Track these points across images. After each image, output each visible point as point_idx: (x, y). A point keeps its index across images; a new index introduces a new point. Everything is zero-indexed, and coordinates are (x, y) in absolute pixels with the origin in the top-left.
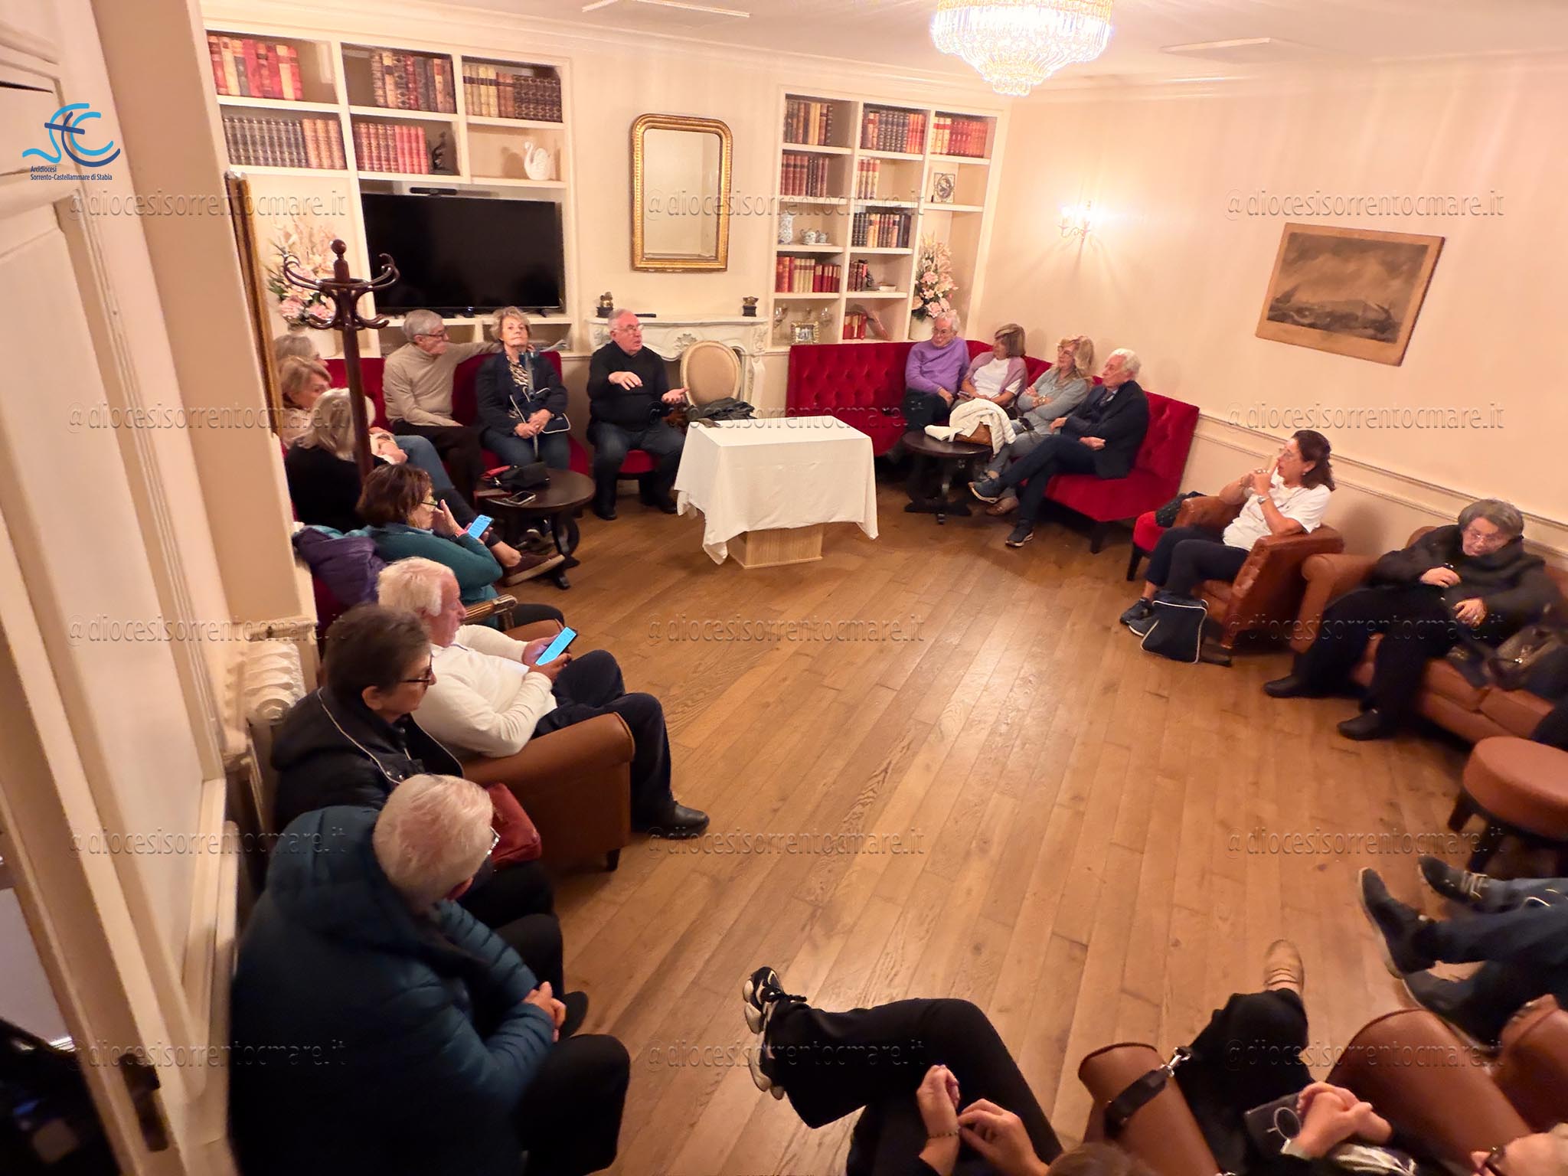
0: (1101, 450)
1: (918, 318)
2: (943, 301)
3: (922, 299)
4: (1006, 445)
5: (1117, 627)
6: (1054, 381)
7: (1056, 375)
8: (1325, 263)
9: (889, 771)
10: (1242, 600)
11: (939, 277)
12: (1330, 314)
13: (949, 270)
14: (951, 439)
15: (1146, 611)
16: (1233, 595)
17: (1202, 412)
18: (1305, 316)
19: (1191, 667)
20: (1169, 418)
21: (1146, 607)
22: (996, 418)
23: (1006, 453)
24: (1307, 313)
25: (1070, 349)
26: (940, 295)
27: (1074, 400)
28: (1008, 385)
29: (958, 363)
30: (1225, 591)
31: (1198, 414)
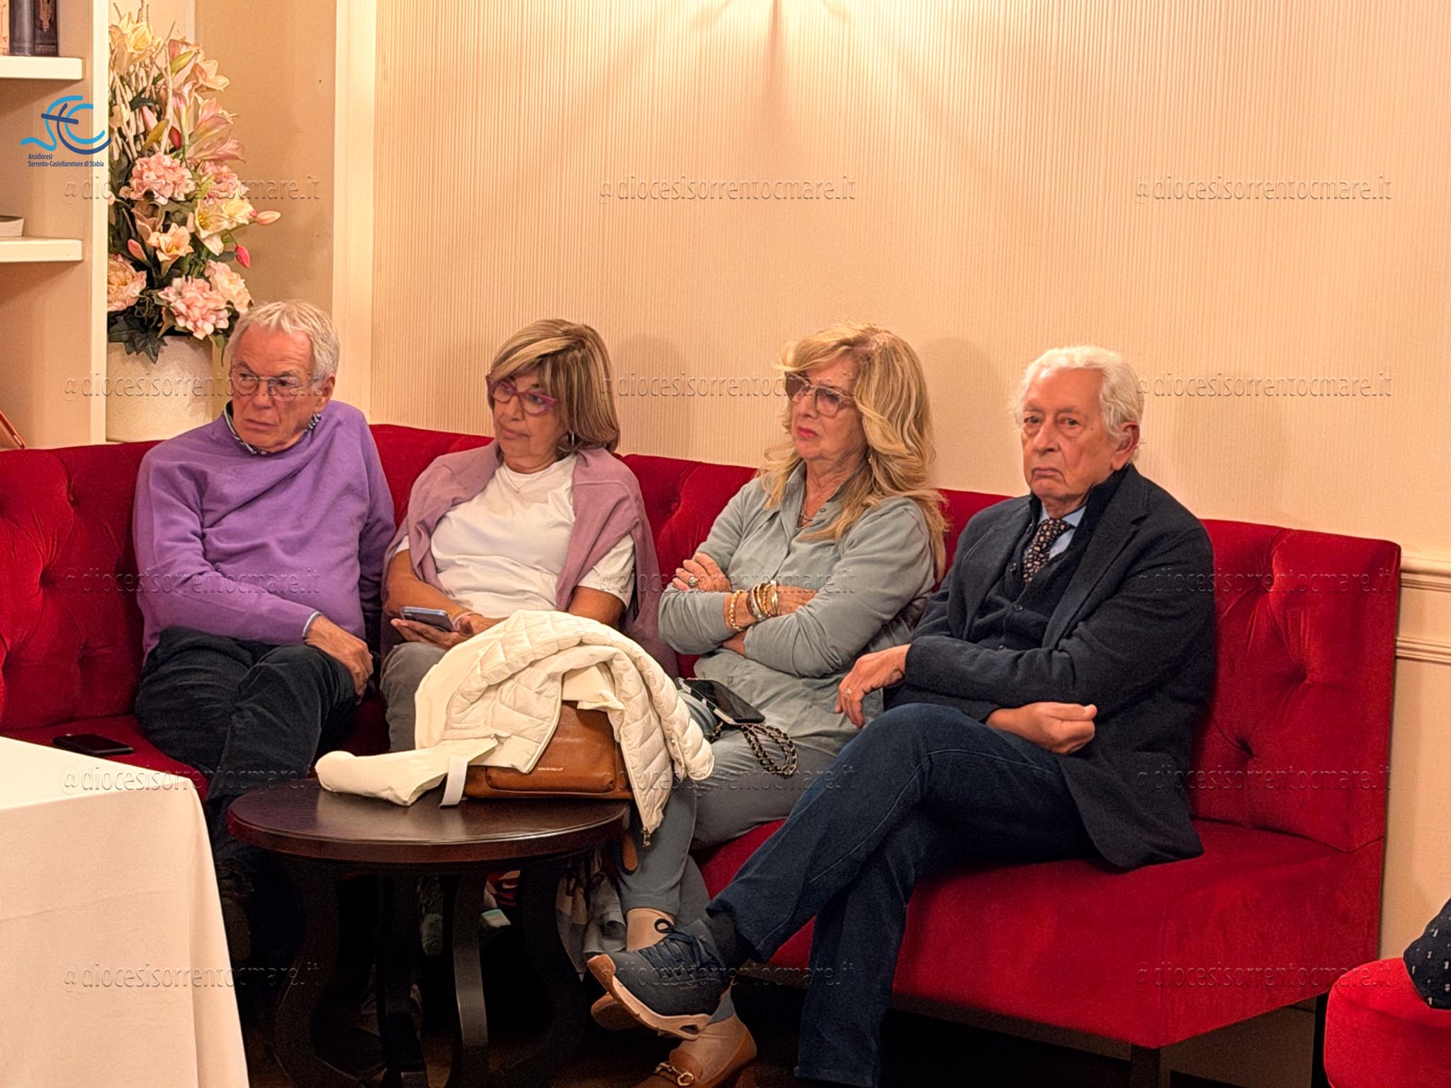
0: (1088, 748)
1: (132, 346)
6: (788, 519)
11: (196, 177)
13: (230, 147)
14: (454, 793)
20: (1289, 600)
27: (893, 579)
28: (583, 574)
31: (1399, 570)
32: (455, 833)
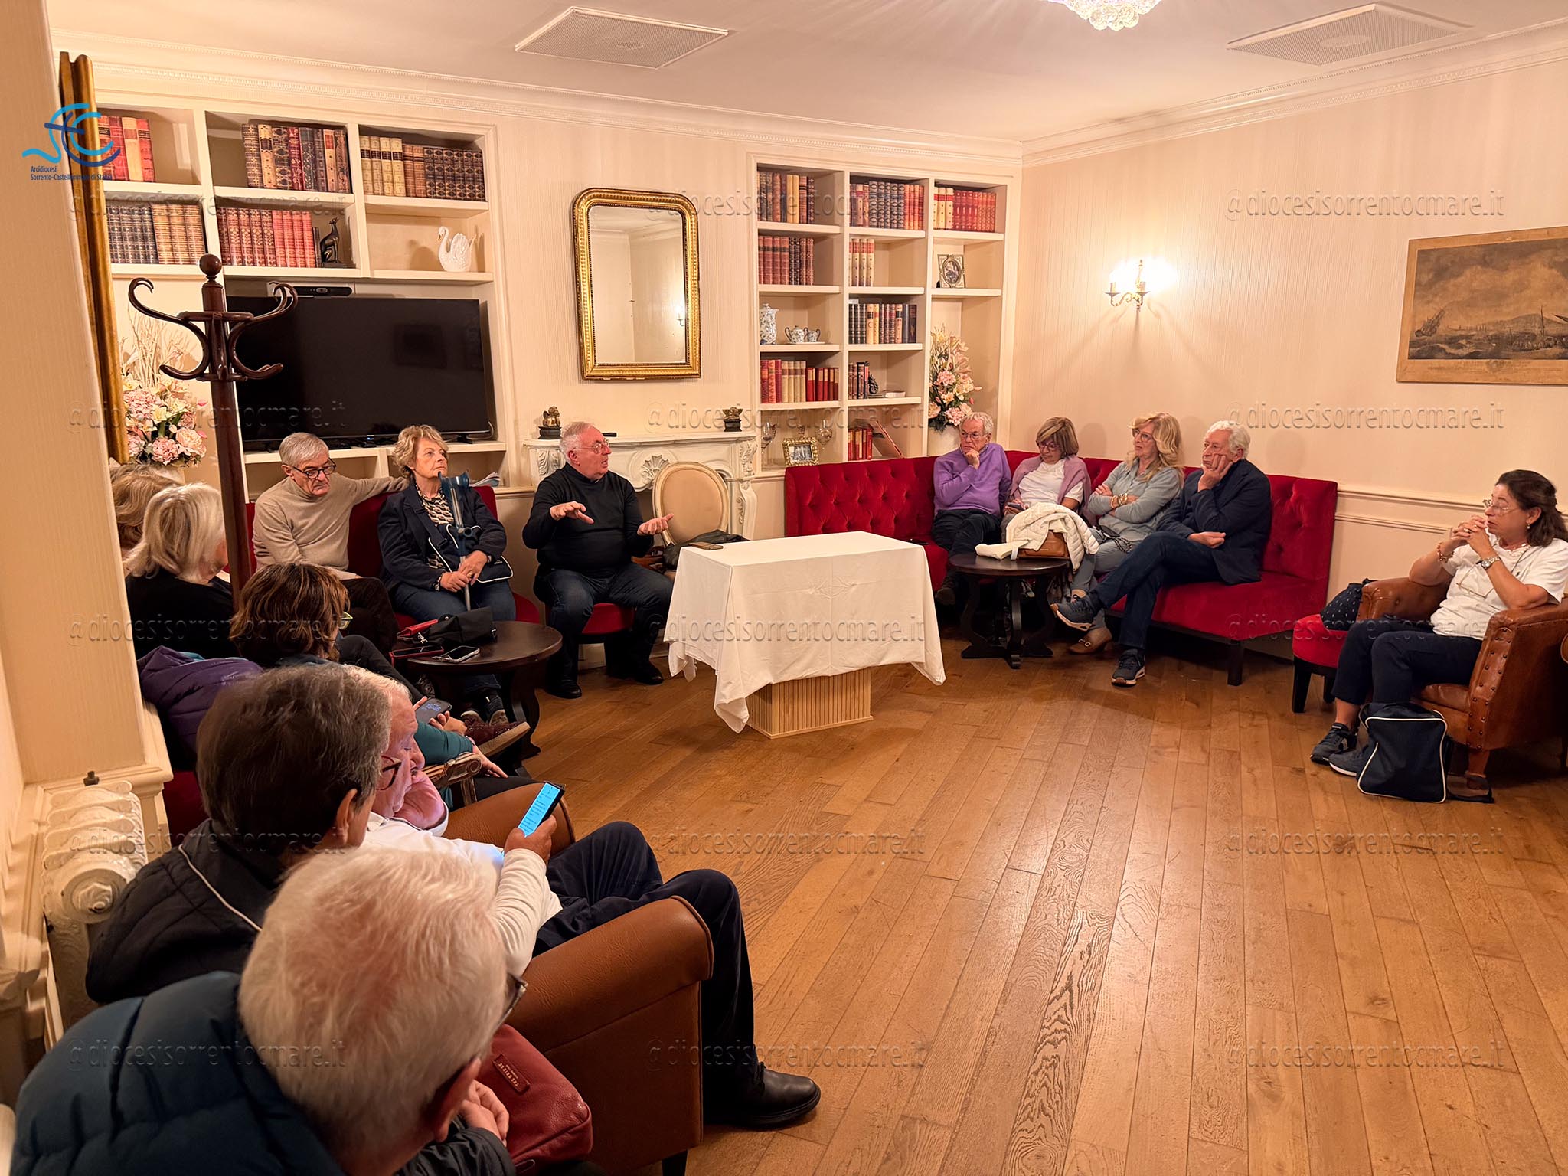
0: (1221, 547)
1: (936, 429)
2: (964, 406)
3: (939, 404)
4: (1087, 556)
5: (1311, 768)
6: (1133, 474)
7: (1133, 466)
8: (1475, 278)
9: (1075, 988)
10: (1491, 705)
11: (957, 378)
12: (1497, 338)
13: (968, 368)
14: (1014, 556)
15: (1345, 742)
16: (1474, 700)
17: (1340, 487)
18: (1461, 347)
19: (1440, 808)
20: (1298, 500)
21: (1343, 736)
22: (1071, 524)
23: (1089, 567)
24: (1463, 342)
25: (1148, 430)
26: (961, 398)
27: (1165, 493)
28: (1065, 493)
29: (998, 474)
30: (1461, 698)
31: (1337, 491)
32: (1014, 567)
